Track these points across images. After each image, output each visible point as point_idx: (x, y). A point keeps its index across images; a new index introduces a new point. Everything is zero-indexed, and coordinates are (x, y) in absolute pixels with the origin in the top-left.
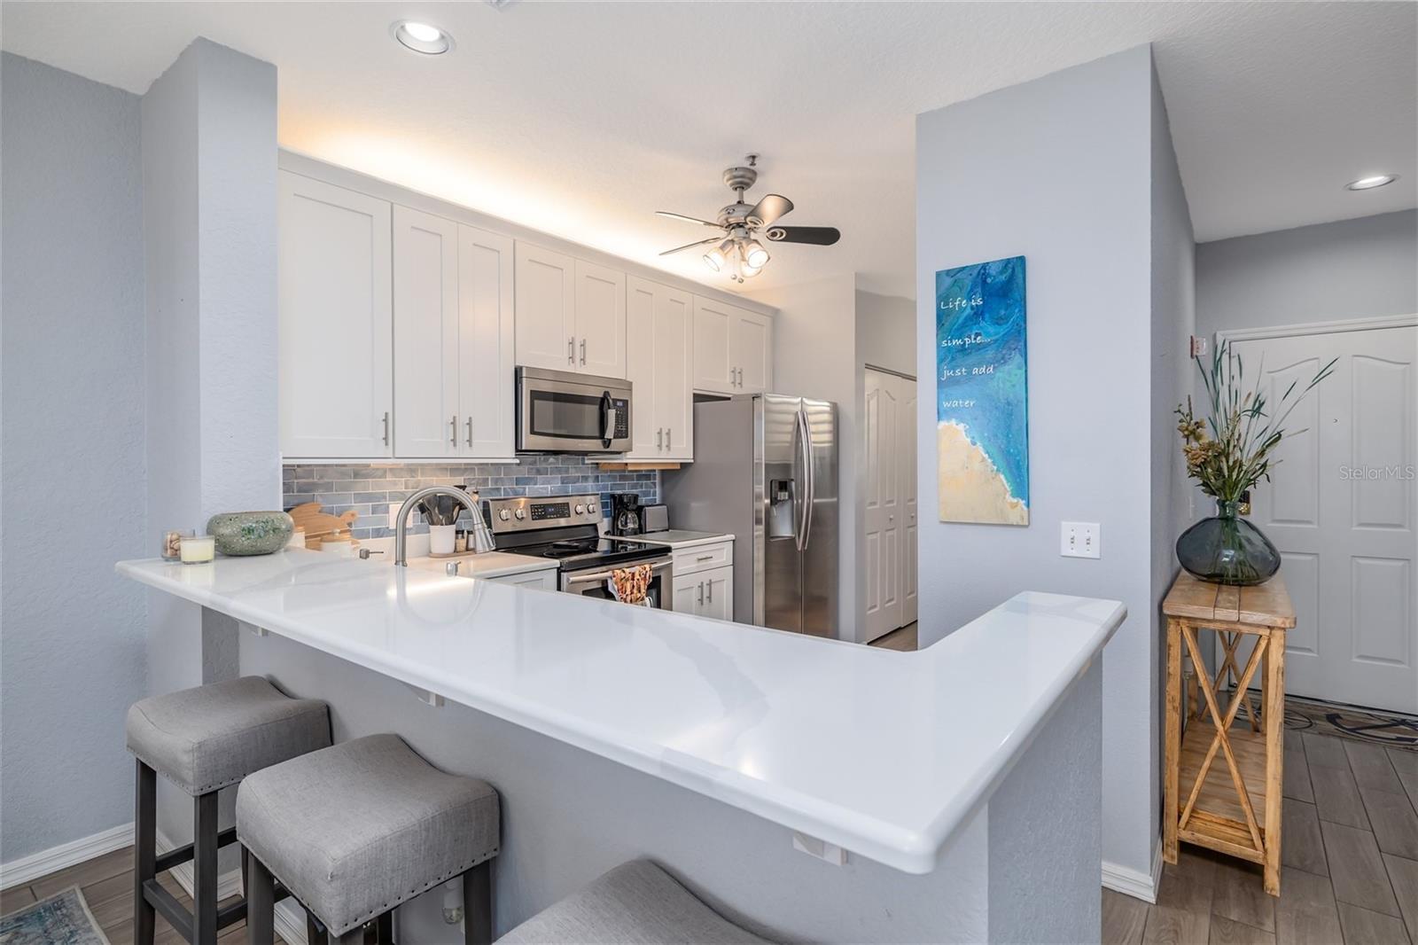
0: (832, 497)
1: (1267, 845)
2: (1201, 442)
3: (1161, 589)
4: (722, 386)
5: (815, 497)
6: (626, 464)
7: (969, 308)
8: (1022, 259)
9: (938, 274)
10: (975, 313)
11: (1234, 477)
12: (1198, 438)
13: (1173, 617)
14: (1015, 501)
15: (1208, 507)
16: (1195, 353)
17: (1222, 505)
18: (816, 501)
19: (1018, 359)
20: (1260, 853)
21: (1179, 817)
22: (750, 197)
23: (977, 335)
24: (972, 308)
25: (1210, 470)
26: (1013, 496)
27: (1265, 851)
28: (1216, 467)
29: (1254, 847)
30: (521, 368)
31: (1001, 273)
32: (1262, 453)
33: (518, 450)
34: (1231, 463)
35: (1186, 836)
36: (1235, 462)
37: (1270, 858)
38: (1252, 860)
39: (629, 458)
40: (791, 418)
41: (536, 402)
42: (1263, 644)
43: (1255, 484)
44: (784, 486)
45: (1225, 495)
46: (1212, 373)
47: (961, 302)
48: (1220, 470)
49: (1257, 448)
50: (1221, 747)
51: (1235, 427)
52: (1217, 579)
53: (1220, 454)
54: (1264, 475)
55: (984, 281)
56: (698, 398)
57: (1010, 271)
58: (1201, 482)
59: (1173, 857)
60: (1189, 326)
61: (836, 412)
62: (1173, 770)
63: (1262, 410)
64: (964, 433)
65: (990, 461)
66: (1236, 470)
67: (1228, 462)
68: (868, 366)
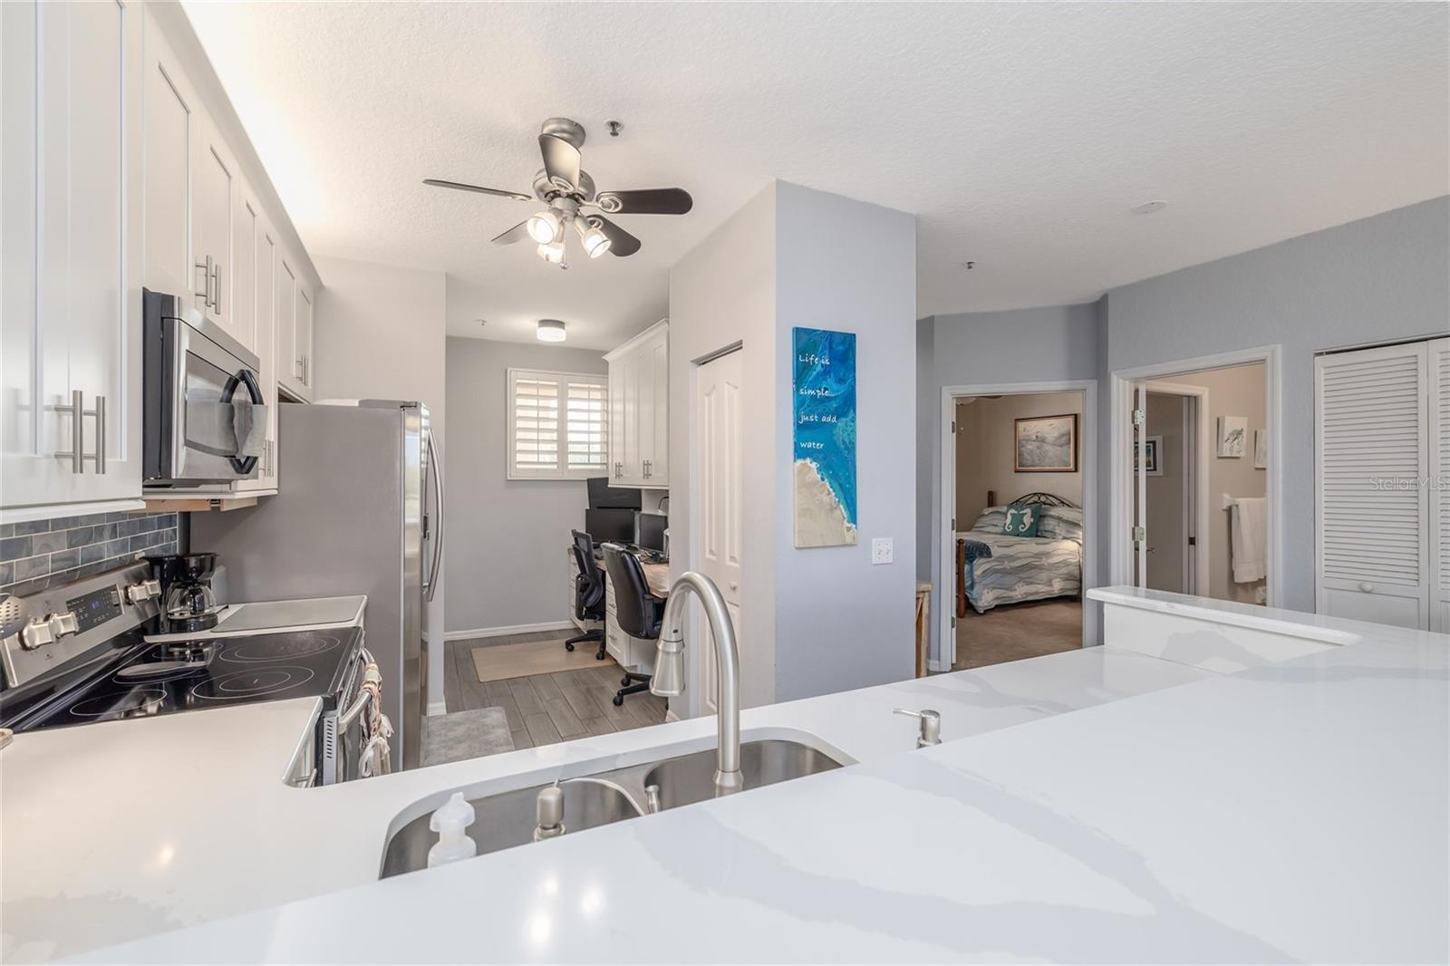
4: (291, 382)
7: (820, 365)
9: (795, 330)
10: (825, 371)
14: (849, 525)
30: (171, 297)
39: (237, 491)
56: (280, 395)
64: (816, 470)
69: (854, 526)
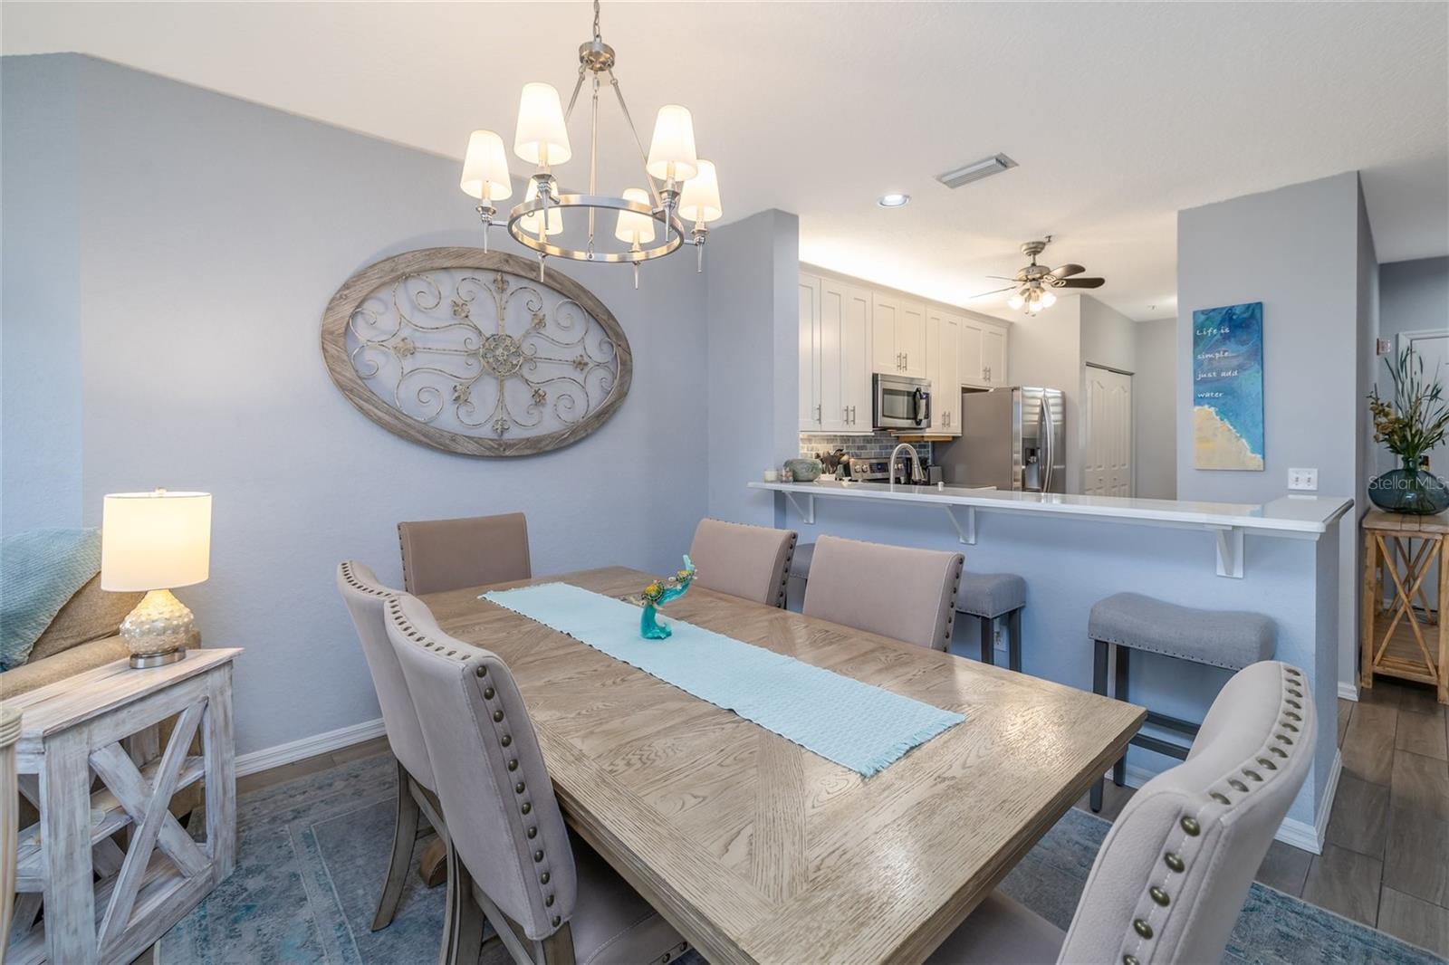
0: (1061, 464)
1: (1440, 672)
2: (1389, 417)
3: (1360, 514)
4: (978, 382)
5: (1054, 464)
6: (923, 437)
7: (1219, 334)
8: (1260, 305)
9: (1195, 313)
10: (1223, 338)
11: (1416, 441)
12: (1386, 415)
13: (1368, 529)
14: (1254, 455)
15: (1394, 462)
16: (1380, 351)
17: (1406, 460)
18: (1055, 467)
19: (1257, 367)
20: (1435, 678)
21: (1374, 659)
22: (1041, 260)
23: (1225, 351)
24: (1221, 334)
25: (1396, 437)
26: (1253, 453)
27: (1438, 676)
28: (1401, 435)
29: (1430, 674)
30: (877, 375)
31: (1244, 313)
32: (1439, 425)
33: (874, 426)
34: (1413, 432)
35: (1379, 670)
36: (1417, 431)
37: (1441, 680)
38: (1428, 682)
39: (928, 433)
40: (1039, 402)
41: (885, 396)
42: (1438, 545)
43: (1433, 447)
44: (1033, 452)
45: (1409, 454)
46: (1398, 369)
47: (1212, 331)
48: (1405, 436)
49: (1434, 421)
50: (1406, 612)
51: (1416, 408)
52: (1403, 511)
53: (1404, 426)
54: (1440, 441)
55: (1231, 319)
56: (965, 390)
57: (1250, 313)
58: (1388, 445)
59: (1369, 684)
60: (1376, 333)
61: (1064, 397)
62: (1370, 628)
63: (1439, 396)
64: (1214, 414)
65: (1235, 430)
66: (1418, 437)
67: (1411, 431)
68: (1089, 364)
69: (1259, 457)
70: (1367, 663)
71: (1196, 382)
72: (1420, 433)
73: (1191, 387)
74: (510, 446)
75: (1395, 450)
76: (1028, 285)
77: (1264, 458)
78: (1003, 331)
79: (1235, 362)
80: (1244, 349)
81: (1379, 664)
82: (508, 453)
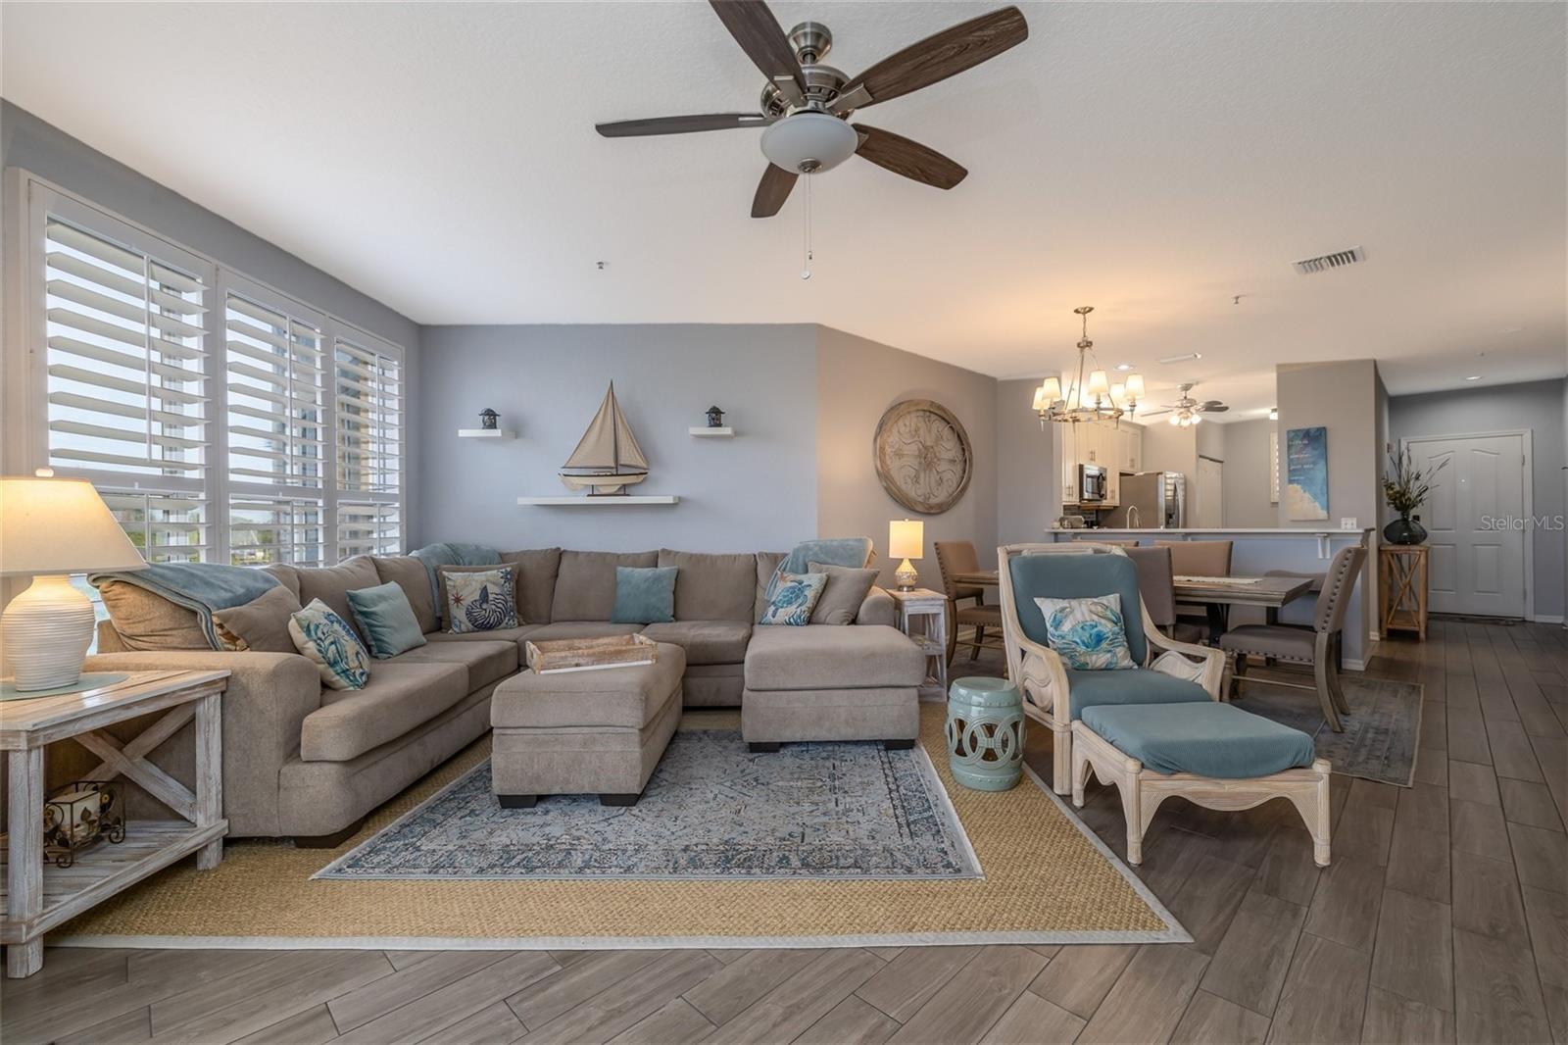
2: (1394, 490)
3: (1379, 543)
4: (1128, 470)
6: (1101, 506)
8: (1324, 428)
9: (1288, 432)
10: (1305, 446)
11: (1408, 504)
12: (1392, 489)
13: (1384, 551)
14: (1322, 511)
15: (1398, 516)
16: (1388, 451)
17: (1403, 514)
19: (1323, 462)
21: (1387, 621)
22: (1190, 394)
23: (1305, 453)
24: (1303, 444)
25: (1397, 502)
27: (1420, 627)
28: (1400, 500)
29: (1415, 626)
30: (1083, 465)
31: (1317, 432)
32: (1420, 494)
33: (1080, 498)
35: (1390, 627)
37: (1421, 629)
38: (1416, 630)
39: (1104, 503)
40: (1172, 482)
41: (1087, 479)
42: (1418, 557)
43: (1417, 506)
44: (1170, 517)
45: (1404, 511)
47: (1298, 442)
48: (1402, 501)
49: (1418, 492)
51: (1408, 485)
52: (1402, 541)
53: (1402, 495)
54: (1422, 505)
55: (1308, 435)
56: (1122, 474)
57: (1320, 432)
58: (1393, 507)
59: (1385, 633)
60: (1387, 439)
61: (1186, 478)
63: (1419, 478)
64: (1300, 489)
65: (1311, 498)
66: (1409, 501)
67: (1405, 498)
68: (1201, 456)
69: (1325, 512)
70: (1384, 623)
71: (1289, 471)
72: (1409, 499)
73: (1287, 474)
74: (931, 507)
75: (1398, 509)
76: (1182, 410)
77: (1328, 513)
78: (1139, 432)
79: (1311, 460)
80: (1316, 452)
81: (1391, 623)
82: (932, 511)
